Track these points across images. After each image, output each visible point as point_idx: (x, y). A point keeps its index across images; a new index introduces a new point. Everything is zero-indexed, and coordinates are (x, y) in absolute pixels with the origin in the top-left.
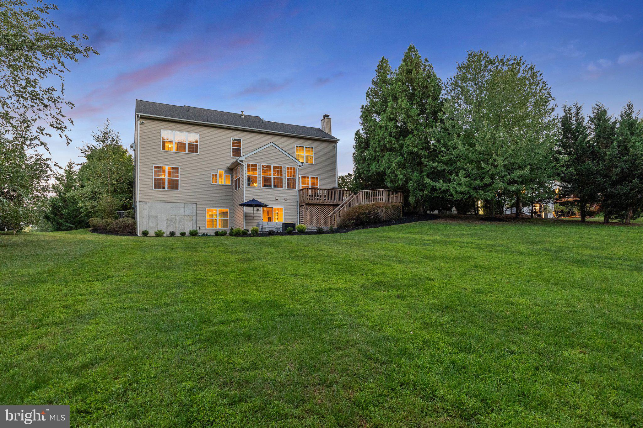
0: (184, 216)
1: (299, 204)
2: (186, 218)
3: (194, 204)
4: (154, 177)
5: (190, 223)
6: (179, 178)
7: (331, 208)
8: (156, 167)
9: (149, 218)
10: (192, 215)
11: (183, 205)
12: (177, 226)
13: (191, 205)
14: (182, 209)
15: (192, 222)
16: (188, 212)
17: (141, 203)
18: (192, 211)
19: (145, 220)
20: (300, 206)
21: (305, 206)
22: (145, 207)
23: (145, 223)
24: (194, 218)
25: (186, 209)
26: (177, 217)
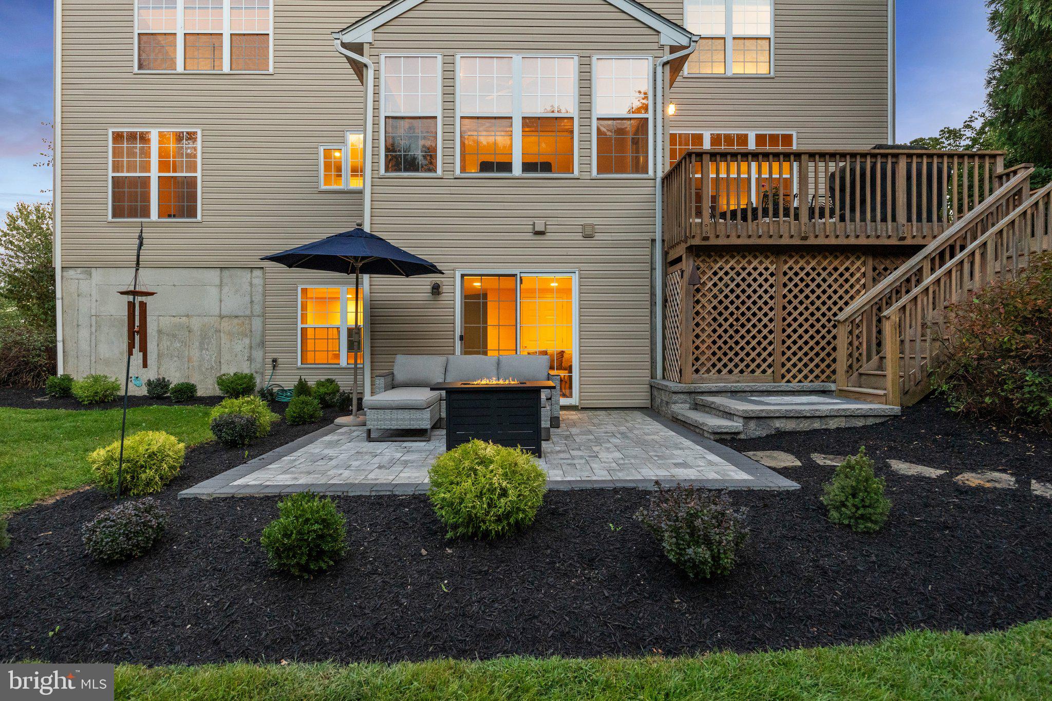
0: (221, 317)
1: (665, 254)
2: (225, 325)
3: (257, 273)
4: (111, 174)
5: (241, 345)
6: (198, 174)
7: (860, 267)
8: (118, 137)
9: (98, 327)
10: (248, 313)
11: (214, 275)
12: (195, 353)
13: (246, 275)
14: (214, 291)
15: (247, 341)
16: (234, 302)
17: (71, 273)
18: (248, 298)
19: (84, 333)
20: (671, 263)
21: (688, 265)
22: (84, 286)
23: (84, 346)
24: (257, 323)
25: (226, 289)
26: (196, 323)
